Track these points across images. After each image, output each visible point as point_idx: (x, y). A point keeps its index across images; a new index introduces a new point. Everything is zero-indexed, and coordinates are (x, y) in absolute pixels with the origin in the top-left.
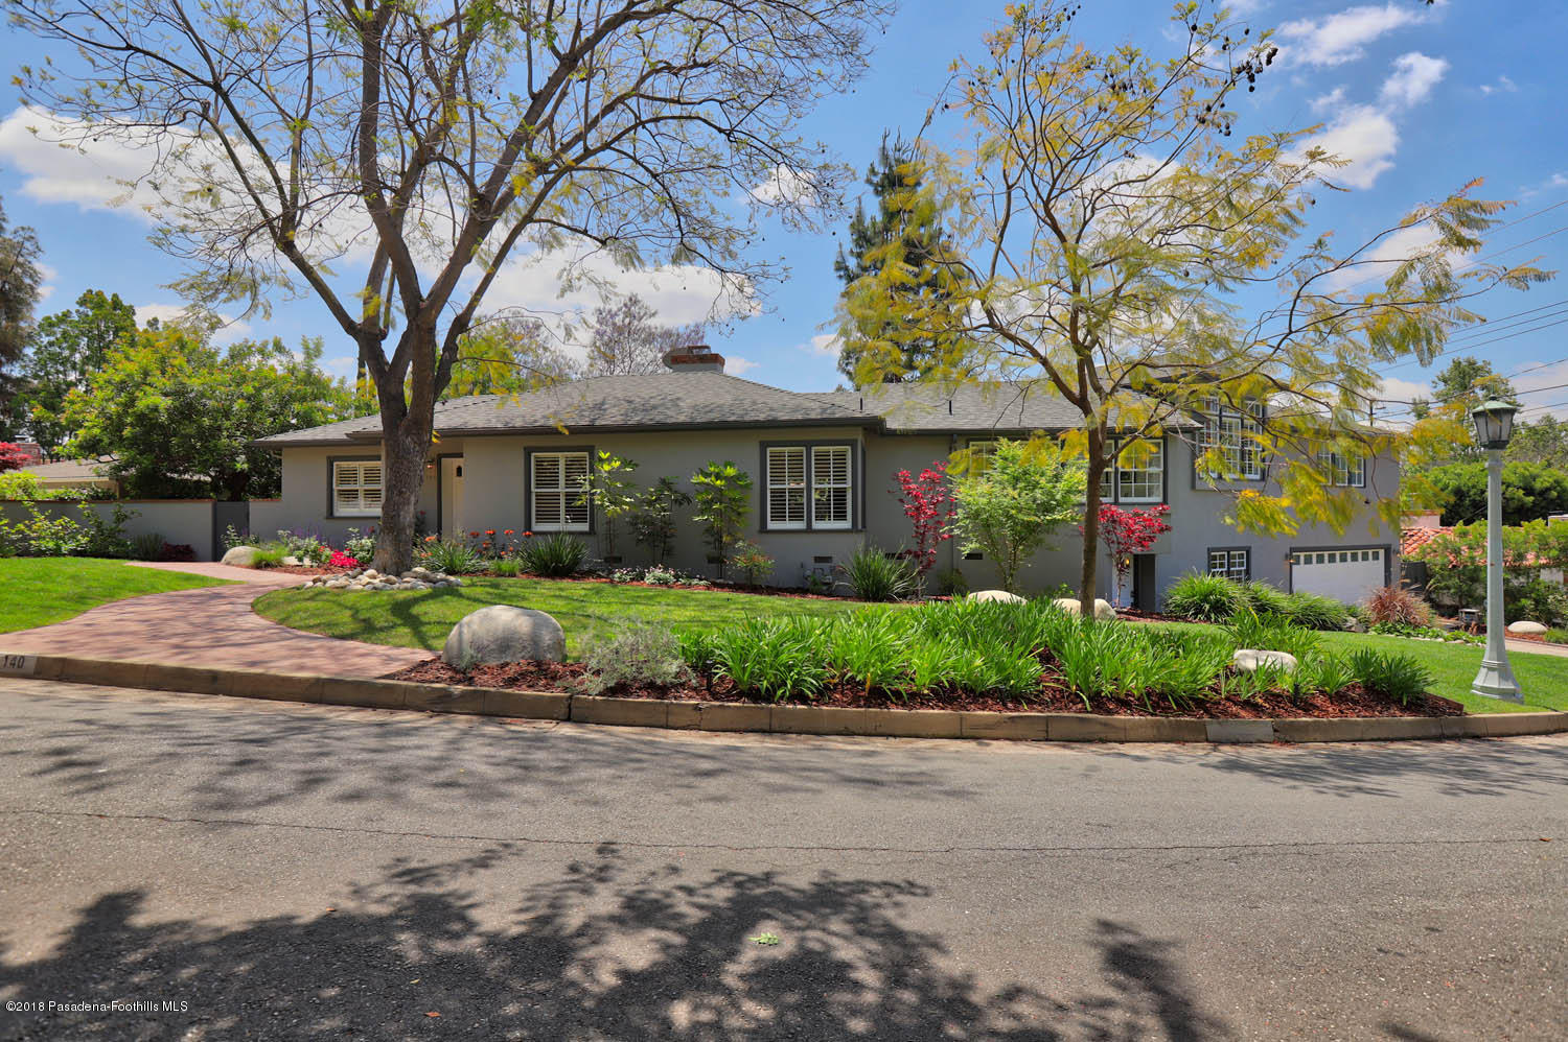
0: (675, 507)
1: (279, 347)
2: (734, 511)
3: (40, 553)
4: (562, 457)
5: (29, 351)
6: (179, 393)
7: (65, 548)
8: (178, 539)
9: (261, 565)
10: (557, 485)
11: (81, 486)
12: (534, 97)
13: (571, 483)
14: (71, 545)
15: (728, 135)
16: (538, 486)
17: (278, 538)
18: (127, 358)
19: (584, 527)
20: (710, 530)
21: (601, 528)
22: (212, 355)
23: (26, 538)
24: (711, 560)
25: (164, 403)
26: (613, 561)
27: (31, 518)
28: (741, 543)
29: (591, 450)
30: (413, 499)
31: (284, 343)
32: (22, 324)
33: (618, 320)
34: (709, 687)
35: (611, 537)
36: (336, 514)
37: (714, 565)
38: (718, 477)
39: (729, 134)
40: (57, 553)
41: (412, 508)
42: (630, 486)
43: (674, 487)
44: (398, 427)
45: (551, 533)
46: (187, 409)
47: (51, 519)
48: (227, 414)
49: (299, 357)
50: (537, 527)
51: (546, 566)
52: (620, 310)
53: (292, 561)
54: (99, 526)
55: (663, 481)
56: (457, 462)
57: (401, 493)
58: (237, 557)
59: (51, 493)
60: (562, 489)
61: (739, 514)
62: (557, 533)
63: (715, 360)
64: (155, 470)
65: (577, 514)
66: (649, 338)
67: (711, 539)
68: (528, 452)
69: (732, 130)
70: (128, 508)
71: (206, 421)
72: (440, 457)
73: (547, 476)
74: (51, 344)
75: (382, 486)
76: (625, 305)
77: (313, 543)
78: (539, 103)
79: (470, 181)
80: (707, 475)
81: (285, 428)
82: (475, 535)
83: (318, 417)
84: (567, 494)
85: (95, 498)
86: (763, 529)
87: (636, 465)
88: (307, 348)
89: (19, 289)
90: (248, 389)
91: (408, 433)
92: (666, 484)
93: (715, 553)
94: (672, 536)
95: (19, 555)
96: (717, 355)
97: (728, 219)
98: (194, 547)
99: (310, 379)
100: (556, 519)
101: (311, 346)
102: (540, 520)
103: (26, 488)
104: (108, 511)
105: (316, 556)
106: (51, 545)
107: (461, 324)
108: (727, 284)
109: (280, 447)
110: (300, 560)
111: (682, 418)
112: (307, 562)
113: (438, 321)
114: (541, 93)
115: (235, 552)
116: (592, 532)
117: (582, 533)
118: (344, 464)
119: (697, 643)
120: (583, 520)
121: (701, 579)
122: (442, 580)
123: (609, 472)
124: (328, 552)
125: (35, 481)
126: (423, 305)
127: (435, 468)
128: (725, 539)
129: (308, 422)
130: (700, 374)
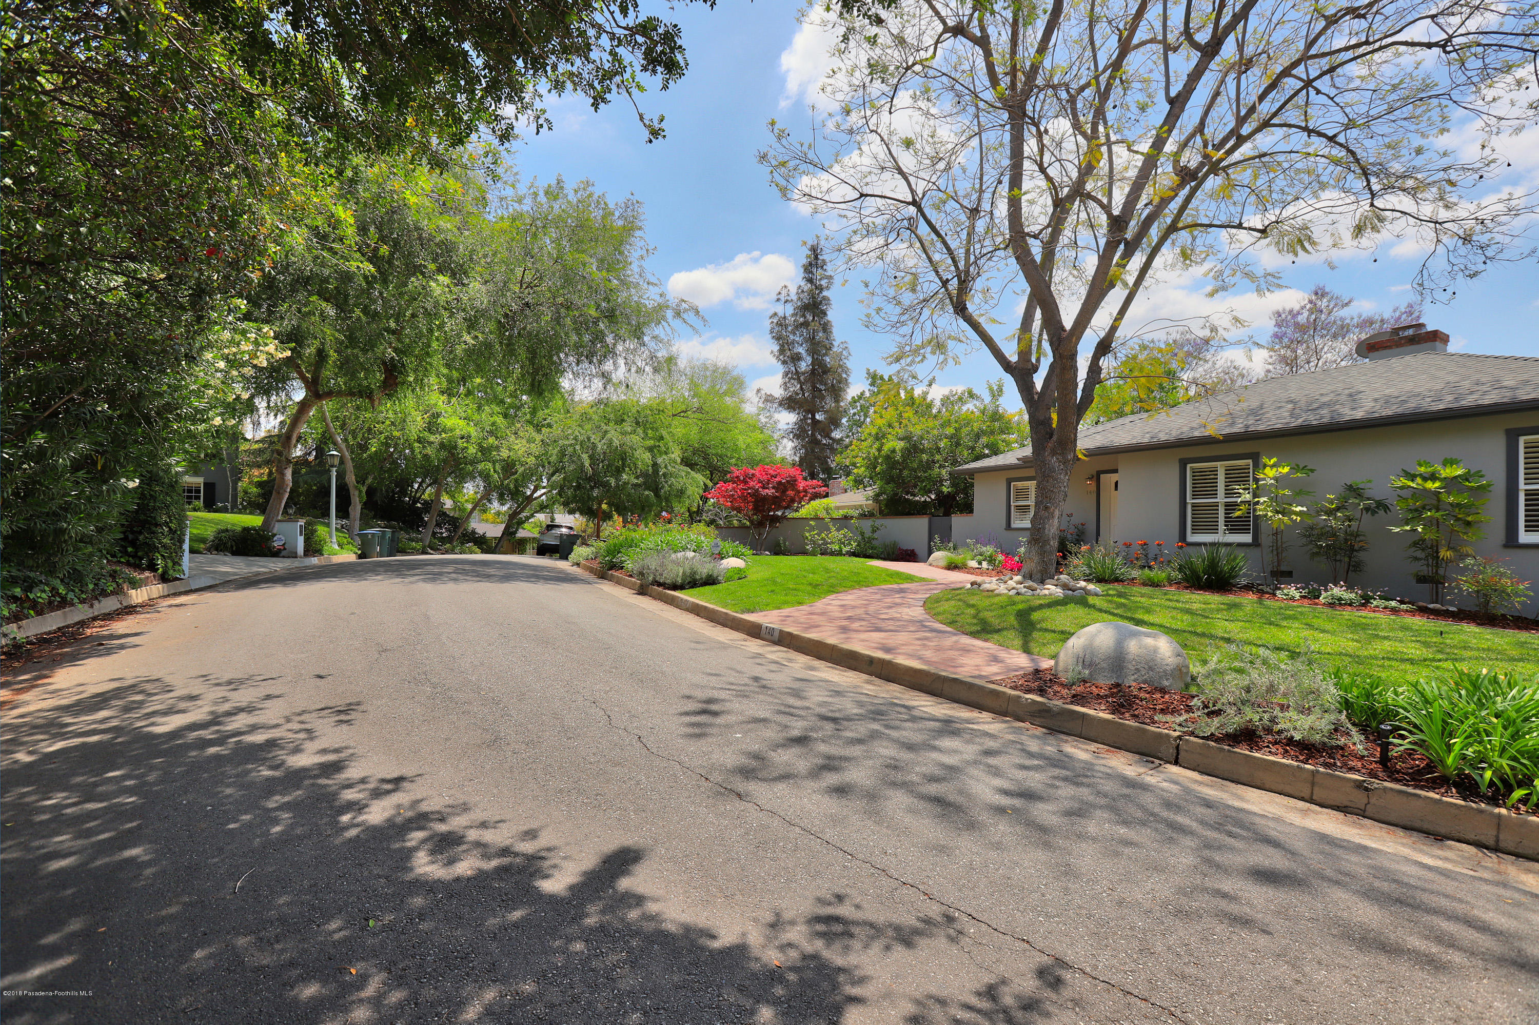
0: (1367, 517)
1: (971, 395)
2: (1457, 519)
3: (832, 554)
4: (1221, 467)
5: (844, 421)
6: (907, 438)
7: (845, 550)
8: (906, 545)
9: (952, 567)
10: (1215, 495)
11: (855, 507)
12: (1171, 101)
13: (1229, 493)
14: (847, 549)
15: (1443, 47)
16: (1194, 496)
17: (968, 546)
18: (881, 417)
19: (1247, 538)
20: (1420, 543)
21: (1265, 540)
22: (930, 406)
23: (826, 543)
24: (1421, 579)
25: (899, 445)
26: (1282, 575)
27: (829, 530)
28: (1469, 561)
29: (1255, 458)
30: (1057, 513)
31: (975, 391)
32: (842, 404)
33: (1302, 319)
34: (1385, 760)
35: (1278, 549)
36: (1013, 526)
37: (1427, 586)
38: (1433, 477)
39: (1443, 45)
40: (839, 553)
41: (1056, 521)
42: (1300, 494)
43: (1367, 493)
44: (1044, 449)
45: (1205, 544)
46: (913, 448)
47: (838, 530)
48: (938, 449)
49: (987, 399)
50: (1192, 538)
51: (1199, 578)
52: (1303, 308)
53: (973, 564)
54: (862, 534)
55: (1350, 488)
56: (1114, 477)
57: (1047, 508)
58: (937, 559)
59: (842, 512)
60: (1221, 498)
61: (1468, 524)
62: (1213, 544)
63: (1437, 338)
64: (896, 494)
65: (1235, 526)
66: (1342, 331)
67: (1420, 554)
68: (1183, 463)
69: (1450, 38)
70: (879, 522)
71: (925, 457)
72: (1099, 473)
73: (1206, 485)
74: (854, 414)
75: (1031, 502)
76: (1311, 302)
77: (989, 550)
78: (1177, 105)
79: (1107, 208)
80: (1413, 478)
81: (978, 458)
82: (1128, 545)
83: (1001, 445)
84: (1227, 505)
85: (863, 516)
86: (1511, 541)
87: (1312, 471)
88: (991, 390)
89: (840, 382)
90: (950, 431)
91: (1054, 453)
92: (1354, 491)
93: (1425, 570)
94: (1361, 549)
95: (822, 554)
96: (1436, 331)
97: (1445, 154)
98: (917, 551)
99: (996, 416)
100: (1215, 530)
101: (995, 388)
102: (1195, 531)
103: (827, 510)
104: (867, 524)
105: (991, 560)
106: (837, 548)
107: (1104, 347)
108: (1445, 239)
109: (972, 473)
110: (980, 563)
111: (1359, 414)
112: (985, 565)
113: (1079, 347)
114: (1179, 95)
115: (937, 555)
116: (1256, 543)
117: (1240, 545)
118: (1020, 484)
119: (1369, 695)
120: (1246, 531)
121: (1402, 602)
122: (1081, 588)
123: (1276, 479)
124: (1001, 558)
125: (832, 506)
126: (1064, 335)
127: (1094, 484)
128: (1444, 553)
129: (996, 452)
130: (1408, 358)
